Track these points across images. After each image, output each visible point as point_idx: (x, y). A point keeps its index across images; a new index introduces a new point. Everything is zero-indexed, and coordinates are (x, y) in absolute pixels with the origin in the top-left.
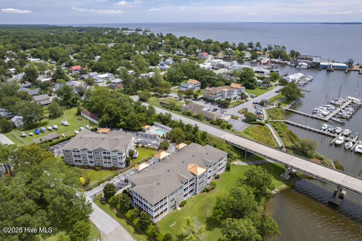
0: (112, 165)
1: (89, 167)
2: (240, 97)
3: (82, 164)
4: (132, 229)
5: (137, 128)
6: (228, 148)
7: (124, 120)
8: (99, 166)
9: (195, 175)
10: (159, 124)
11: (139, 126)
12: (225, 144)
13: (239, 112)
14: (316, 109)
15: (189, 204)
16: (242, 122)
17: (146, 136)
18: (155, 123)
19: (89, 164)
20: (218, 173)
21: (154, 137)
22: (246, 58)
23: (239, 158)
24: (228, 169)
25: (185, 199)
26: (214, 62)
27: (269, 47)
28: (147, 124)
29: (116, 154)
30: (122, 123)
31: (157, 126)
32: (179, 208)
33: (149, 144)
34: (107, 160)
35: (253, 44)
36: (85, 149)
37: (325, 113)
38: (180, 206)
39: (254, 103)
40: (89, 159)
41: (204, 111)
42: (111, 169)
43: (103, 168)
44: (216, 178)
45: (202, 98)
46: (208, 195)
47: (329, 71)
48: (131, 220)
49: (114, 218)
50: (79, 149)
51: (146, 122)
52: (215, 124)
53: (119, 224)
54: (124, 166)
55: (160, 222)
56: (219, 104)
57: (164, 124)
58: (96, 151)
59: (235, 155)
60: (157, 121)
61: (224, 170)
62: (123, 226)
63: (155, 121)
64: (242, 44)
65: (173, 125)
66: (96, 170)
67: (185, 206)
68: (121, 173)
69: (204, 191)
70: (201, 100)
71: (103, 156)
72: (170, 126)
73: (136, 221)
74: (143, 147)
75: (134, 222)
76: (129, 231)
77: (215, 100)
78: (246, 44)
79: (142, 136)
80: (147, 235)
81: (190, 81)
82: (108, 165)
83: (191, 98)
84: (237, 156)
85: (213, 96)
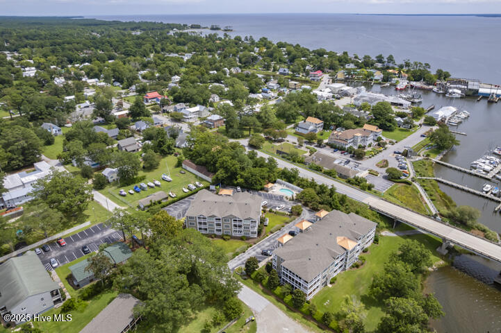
0: (242, 234)
1: (216, 236)
2: (376, 143)
3: (208, 232)
4: (285, 307)
5: (259, 187)
6: (373, 215)
7: (242, 177)
8: (227, 235)
9: (345, 249)
10: (283, 182)
11: (261, 185)
12: (369, 211)
13: (377, 165)
14: (475, 162)
15: (340, 281)
16: (383, 180)
17: (271, 197)
18: (278, 180)
19: (216, 232)
20: (366, 246)
21: (281, 199)
22: (376, 80)
23: (387, 228)
24: (376, 241)
25: (335, 275)
26: (335, 88)
27: (406, 63)
28: (270, 182)
29: (248, 222)
30: (240, 180)
31: (280, 184)
32: (330, 286)
33: (277, 208)
34: (238, 229)
35: (383, 58)
36: (213, 216)
37: (488, 168)
38: (331, 283)
39: (395, 153)
40: (216, 227)
41: (336, 165)
42: (241, 239)
43: (233, 238)
44: (364, 252)
45: (327, 144)
46: (358, 271)
47: (491, 102)
48: (282, 297)
49: (261, 295)
50: (206, 216)
51: (268, 179)
52: (352, 184)
53: (268, 302)
54: (256, 236)
55: (313, 300)
56: (350, 153)
57: (290, 182)
58: (226, 219)
59: (382, 224)
60: (281, 178)
61: (371, 241)
62: (274, 304)
63: (278, 178)
64: (369, 57)
65: (302, 183)
66: (224, 239)
67: (336, 284)
68: (255, 244)
69: (353, 267)
70: (328, 147)
71: (233, 224)
72: (298, 185)
73: (288, 298)
74: (270, 211)
75: (285, 299)
76: (281, 308)
77: (345, 148)
78: (374, 58)
79: (266, 197)
80: (302, 313)
81: (310, 119)
82: (238, 234)
83: (314, 143)
84: (385, 226)
85: (343, 142)
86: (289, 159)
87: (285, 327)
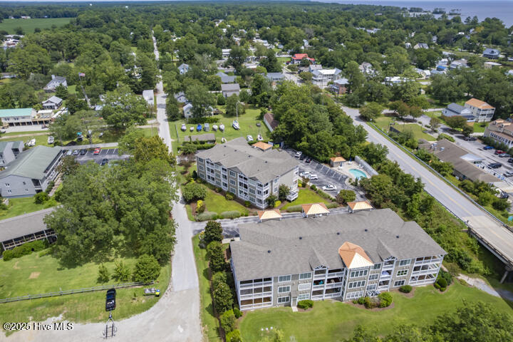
0: (248, 199)
1: (221, 191)
3: (214, 183)
8: (232, 194)
9: (345, 266)
10: (362, 161)
11: (327, 156)
17: (330, 174)
18: (357, 157)
19: (222, 187)
20: (410, 283)
21: (340, 179)
23: (484, 275)
24: (441, 284)
25: (315, 299)
28: (342, 155)
29: (255, 184)
31: (358, 163)
32: (295, 309)
33: (324, 188)
38: (299, 306)
40: (223, 180)
41: (462, 161)
42: (245, 204)
43: (235, 198)
44: (401, 290)
45: (480, 138)
46: (364, 313)
49: (199, 273)
50: (213, 161)
51: (340, 151)
52: (468, 191)
53: (198, 285)
54: (263, 206)
55: (251, 315)
57: (371, 163)
58: (231, 172)
59: (476, 263)
60: (362, 155)
61: (431, 282)
63: (359, 154)
66: (227, 198)
67: (309, 311)
68: (254, 214)
69: (359, 302)
70: (478, 142)
71: (239, 181)
72: (377, 169)
74: (312, 188)
76: (202, 302)
79: (325, 170)
80: (220, 321)
81: (473, 102)
82: (242, 197)
84: (482, 270)
85: (506, 137)
86: (396, 139)
87: (182, 326)
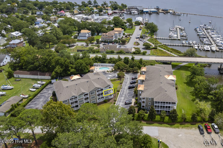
0: (104, 99)
5: (87, 71)
11: (87, 69)
16: (144, 50)
22: (95, 12)
27: (104, 3)
34: (101, 96)
45: (102, 41)
48: (162, 120)
49: (149, 126)
50: (77, 95)
53: (156, 127)
60: (96, 62)
62: (160, 127)
68: (116, 101)
71: (97, 94)
73: (166, 119)
80: (178, 123)
81: (83, 31)
83: (94, 43)
